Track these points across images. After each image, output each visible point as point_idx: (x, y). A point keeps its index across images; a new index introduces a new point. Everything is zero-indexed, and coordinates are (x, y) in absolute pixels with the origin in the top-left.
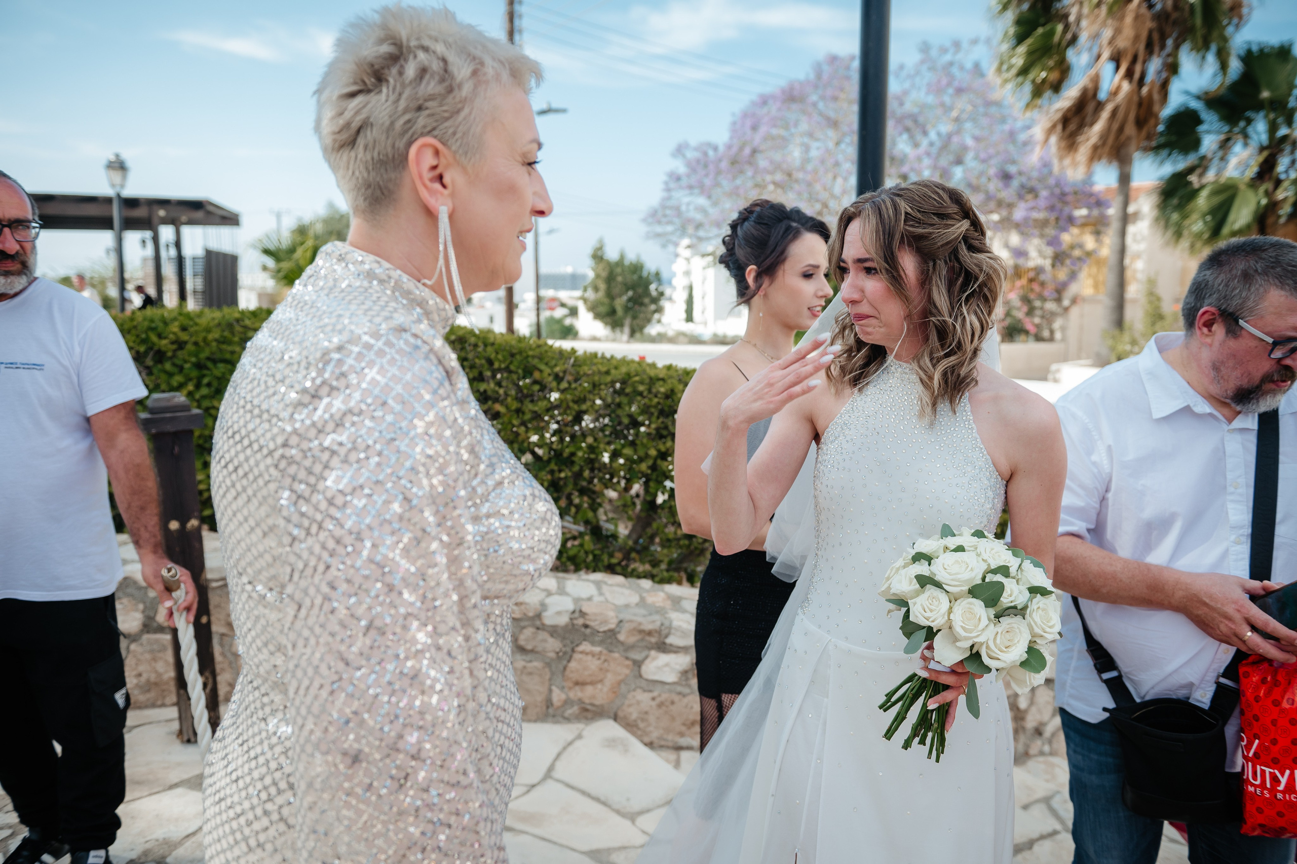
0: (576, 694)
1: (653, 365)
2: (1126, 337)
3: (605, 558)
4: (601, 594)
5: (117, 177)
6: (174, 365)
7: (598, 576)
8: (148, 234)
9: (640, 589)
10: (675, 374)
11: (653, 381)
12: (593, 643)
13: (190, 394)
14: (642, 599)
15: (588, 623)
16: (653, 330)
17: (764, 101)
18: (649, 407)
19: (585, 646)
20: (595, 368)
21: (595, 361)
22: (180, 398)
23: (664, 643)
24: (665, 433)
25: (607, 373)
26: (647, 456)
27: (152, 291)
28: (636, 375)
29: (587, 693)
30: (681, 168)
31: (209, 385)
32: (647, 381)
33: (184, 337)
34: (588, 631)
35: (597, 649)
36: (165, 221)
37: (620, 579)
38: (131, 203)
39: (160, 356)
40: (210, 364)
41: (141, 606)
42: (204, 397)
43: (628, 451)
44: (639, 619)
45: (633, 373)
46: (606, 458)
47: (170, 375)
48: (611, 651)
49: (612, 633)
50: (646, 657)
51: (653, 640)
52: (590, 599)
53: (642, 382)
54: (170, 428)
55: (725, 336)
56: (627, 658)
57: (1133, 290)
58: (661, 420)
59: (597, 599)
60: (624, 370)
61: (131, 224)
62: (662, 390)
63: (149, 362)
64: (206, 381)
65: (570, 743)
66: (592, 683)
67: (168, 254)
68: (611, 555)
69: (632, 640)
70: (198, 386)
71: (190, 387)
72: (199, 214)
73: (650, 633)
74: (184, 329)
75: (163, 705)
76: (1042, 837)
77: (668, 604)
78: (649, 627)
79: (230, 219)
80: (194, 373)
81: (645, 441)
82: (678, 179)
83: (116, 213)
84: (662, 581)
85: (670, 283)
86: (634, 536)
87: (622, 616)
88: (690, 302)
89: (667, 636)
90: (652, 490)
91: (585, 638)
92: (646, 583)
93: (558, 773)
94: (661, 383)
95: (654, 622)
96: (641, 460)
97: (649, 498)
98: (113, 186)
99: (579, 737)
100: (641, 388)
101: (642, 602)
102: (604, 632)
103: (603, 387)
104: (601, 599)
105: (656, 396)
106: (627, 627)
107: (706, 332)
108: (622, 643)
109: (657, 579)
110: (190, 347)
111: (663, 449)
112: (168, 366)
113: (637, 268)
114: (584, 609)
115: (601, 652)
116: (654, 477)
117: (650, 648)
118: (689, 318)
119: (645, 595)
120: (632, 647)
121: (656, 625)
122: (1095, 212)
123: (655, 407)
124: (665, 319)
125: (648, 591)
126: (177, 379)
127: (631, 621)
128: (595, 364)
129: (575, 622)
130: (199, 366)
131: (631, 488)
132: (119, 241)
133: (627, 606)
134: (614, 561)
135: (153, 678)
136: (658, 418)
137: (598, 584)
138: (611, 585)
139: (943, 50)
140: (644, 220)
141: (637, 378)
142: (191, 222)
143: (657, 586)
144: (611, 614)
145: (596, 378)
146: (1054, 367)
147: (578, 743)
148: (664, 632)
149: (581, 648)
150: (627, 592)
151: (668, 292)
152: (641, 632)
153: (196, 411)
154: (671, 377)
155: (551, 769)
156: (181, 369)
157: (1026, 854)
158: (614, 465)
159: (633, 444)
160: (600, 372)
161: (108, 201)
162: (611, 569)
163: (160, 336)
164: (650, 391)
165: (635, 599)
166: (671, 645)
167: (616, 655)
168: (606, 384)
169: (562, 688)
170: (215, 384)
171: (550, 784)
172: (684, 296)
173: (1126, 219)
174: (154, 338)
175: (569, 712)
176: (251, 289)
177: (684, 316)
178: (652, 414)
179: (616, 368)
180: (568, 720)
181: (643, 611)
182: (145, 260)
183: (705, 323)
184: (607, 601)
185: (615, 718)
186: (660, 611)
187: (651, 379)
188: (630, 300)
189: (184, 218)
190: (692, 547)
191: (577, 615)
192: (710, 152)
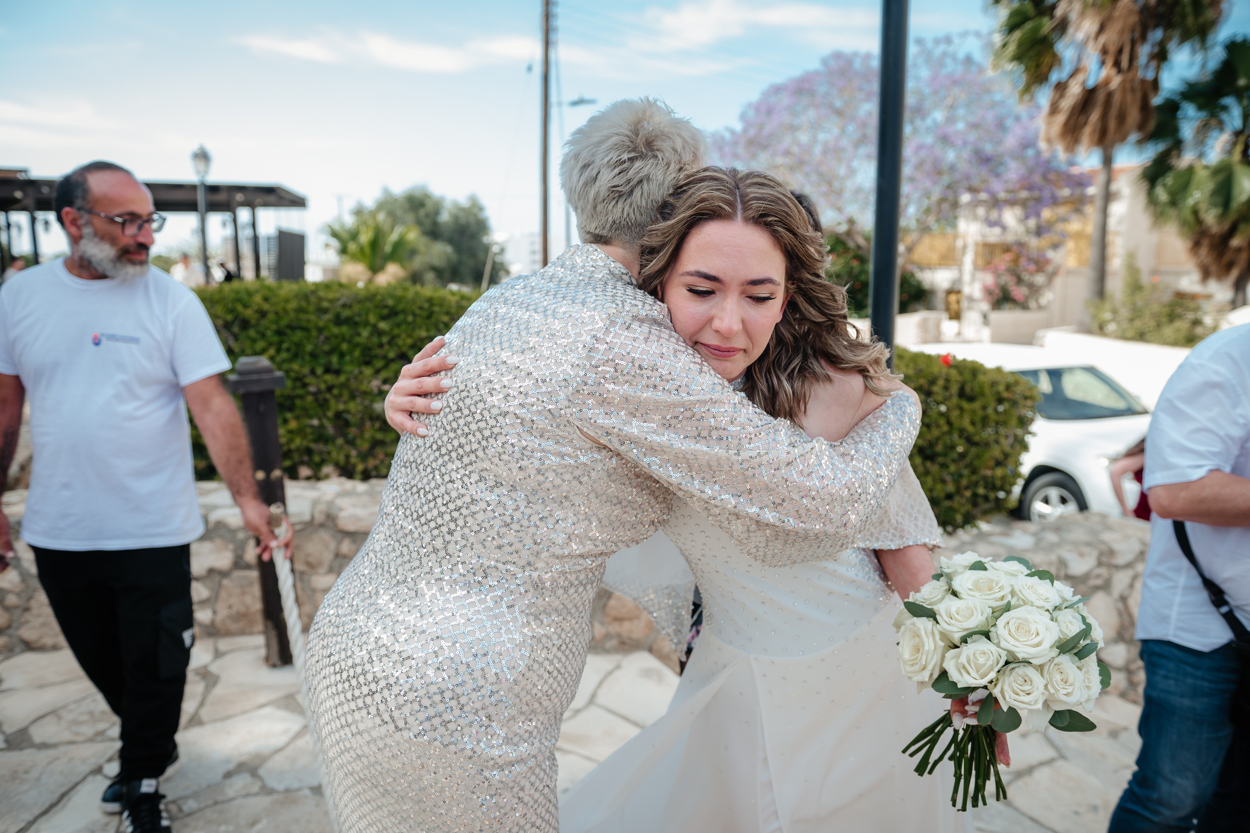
0: (614, 628)
2: (1108, 305)
5: (201, 165)
6: (258, 332)
8: (227, 216)
13: (272, 358)
17: (777, 90)
22: (264, 361)
27: (231, 266)
29: (626, 628)
31: (288, 350)
33: (266, 307)
36: (244, 204)
38: (213, 189)
39: (245, 324)
40: (289, 331)
41: (231, 547)
42: (284, 361)
47: (254, 341)
54: (256, 388)
57: (1116, 263)
61: (214, 207)
63: (236, 329)
64: (285, 346)
65: (610, 673)
66: (630, 619)
67: (246, 233)
70: (279, 351)
71: (272, 351)
72: (271, 198)
74: (266, 299)
75: (251, 633)
76: (1042, 764)
79: (297, 202)
80: (275, 339)
83: (201, 198)
93: (601, 699)
98: (198, 172)
99: (618, 667)
110: (271, 316)
112: (252, 333)
122: (1078, 191)
126: (261, 345)
130: (280, 333)
132: (203, 221)
135: (242, 609)
139: (937, 42)
142: (266, 205)
146: (1040, 333)
147: (618, 673)
153: (279, 374)
155: (594, 695)
156: (263, 335)
157: (1027, 779)
161: (193, 188)
163: (246, 306)
169: (602, 623)
170: (293, 349)
171: (593, 710)
173: (1108, 197)
174: (240, 308)
175: (611, 644)
176: (316, 264)
180: (607, 651)
182: (225, 240)
185: (650, 650)
189: (258, 200)
192: (727, 136)
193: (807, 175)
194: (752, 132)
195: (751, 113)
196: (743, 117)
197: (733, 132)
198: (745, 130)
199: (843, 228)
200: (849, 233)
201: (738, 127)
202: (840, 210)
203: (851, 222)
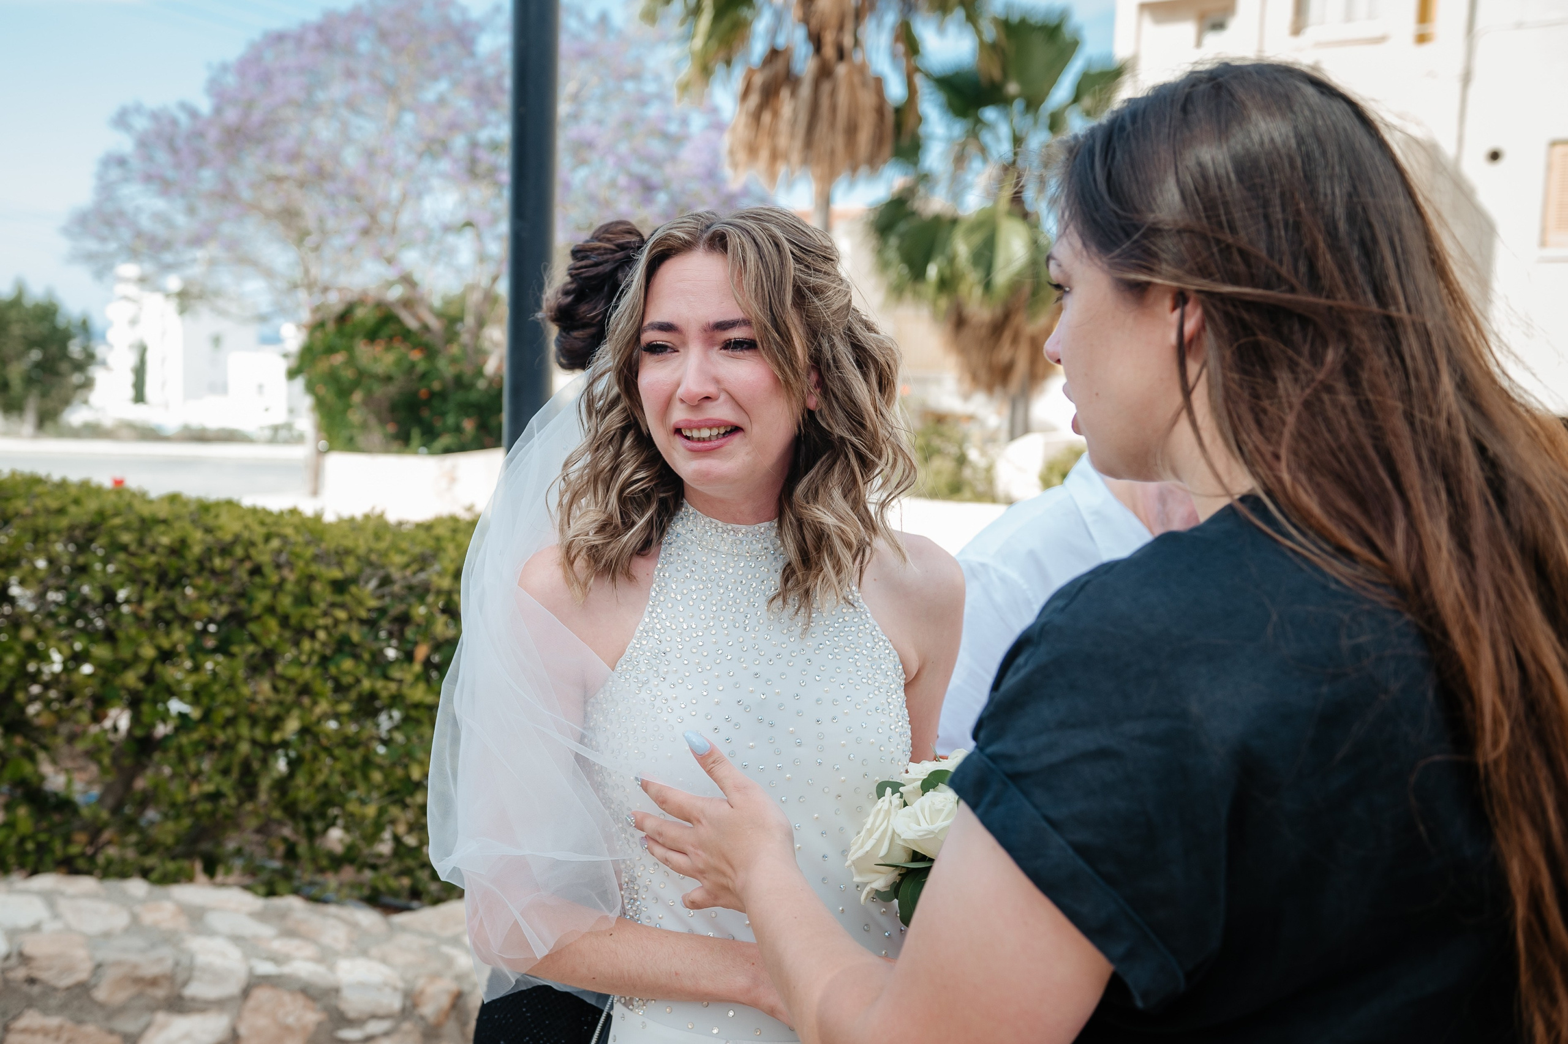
1: (143, 496)
3: (57, 845)
4: (56, 916)
7: (46, 881)
9: (126, 901)
10: (184, 511)
11: (147, 524)
12: (46, 1011)
14: (135, 919)
15: (36, 974)
16: (76, 416)
17: (279, 38)
18: (139, 571)
19: (31, 1019)
20: (38, 503)
21: (38, 489)
23: (180, 998)
24: (168, 615)
25: (61, 511)
26: (137, 658)
28: (117, 514)
30: (125, 144)
32: (136, 524)
34: (36, 990)
35: (54, 1021)
37: (87, 884)
43: (102, 651)
44: (133, 958)
45: (109, 511)
46: (56, 663)
48: (80, 1022)
49: (83, 989)
50: (147, 1026)
51: (160, 993)
52: (36, 928)
53: (126, 527)
55: (204, 430)
56: (111, 1032)
58: (162, 593)
59: (50, 926)
60: (92, 505)
62: (165, 540)
68: (68, 841)
69: (121, 997)
73: (154, 982)
77: (182, 923)
78: (150, 970)
81: (133, 631)
82: (122, 162)
84: (167, 879)
85: (103, 337)
86: (110, 801)
87: (101, 955)
88: (140, 372)
89: (185, 983)
90: (146, 719)
91: (30, 1003)
92: (137, 887)
94: (162, 528)
95: (160, 960)
96: (126, 665)
97: (139, 733)
100: (126, 538)
101: (135, 925)
102: (68, 989)
103: (53, 537)
104: (58, 925)
105: (153, 551)
106: (110, 975)
107: (171, 423)
108: (102, 1006)
109: (154, 875)
111: (166, 644)
113: (47, 312)
114: (29, 949)
115: (60, 1028)
116: (149, 694)
117: (154, 1007)
118: (139, 397)
119: (138, 909)
120: (121, 1010)
121: (167, 966)
123: (151, 570)
124: (96, 396)
125: (143, 902)
127: (118, 963)
128: (38, 496)
129: (12, 975)
131: (105, 716)
133: (107, 935)
134: (74, 850)
136: (157, 590)
137: (49, 898)
138: (74, 897)
140: (66, 231)
141: (117, 521)
143: (159, 890)
144: (81, 953)
145: (41, 521)
148: (181, 977)
149: (22, 1023)
150: (105, 907)
151: (100, 351)
152: (138, 981)
154: (178, 517)
158: (75, 677)
159: (109, 636)
160: (48, 511)
162: (70, 867)
164: (141, 543)
165: (120, 920)
166: (193, 999)
167: (90, 1028)
168: (59, 532)
172: (132, 360)
177: (130, 392)
178: (146, 584)
179: (77, 502)
181: (138, 942)
183: (166, 406)
184: (69, 929)
186: (170, 938)
187: (143, 520)
188: (38, 365)
190: (219, 815)
191: (13, 961)
192: (183, 119)
193: (332, 197)
194: (231, 115)
195: (231, 80)
196: (215, 88)
197: (193, 114)
198: (218, 110)
199: (395, 293)
200: (408, 303)
201: (205, 105)
202: (390, 261)
203: (407, 280)
